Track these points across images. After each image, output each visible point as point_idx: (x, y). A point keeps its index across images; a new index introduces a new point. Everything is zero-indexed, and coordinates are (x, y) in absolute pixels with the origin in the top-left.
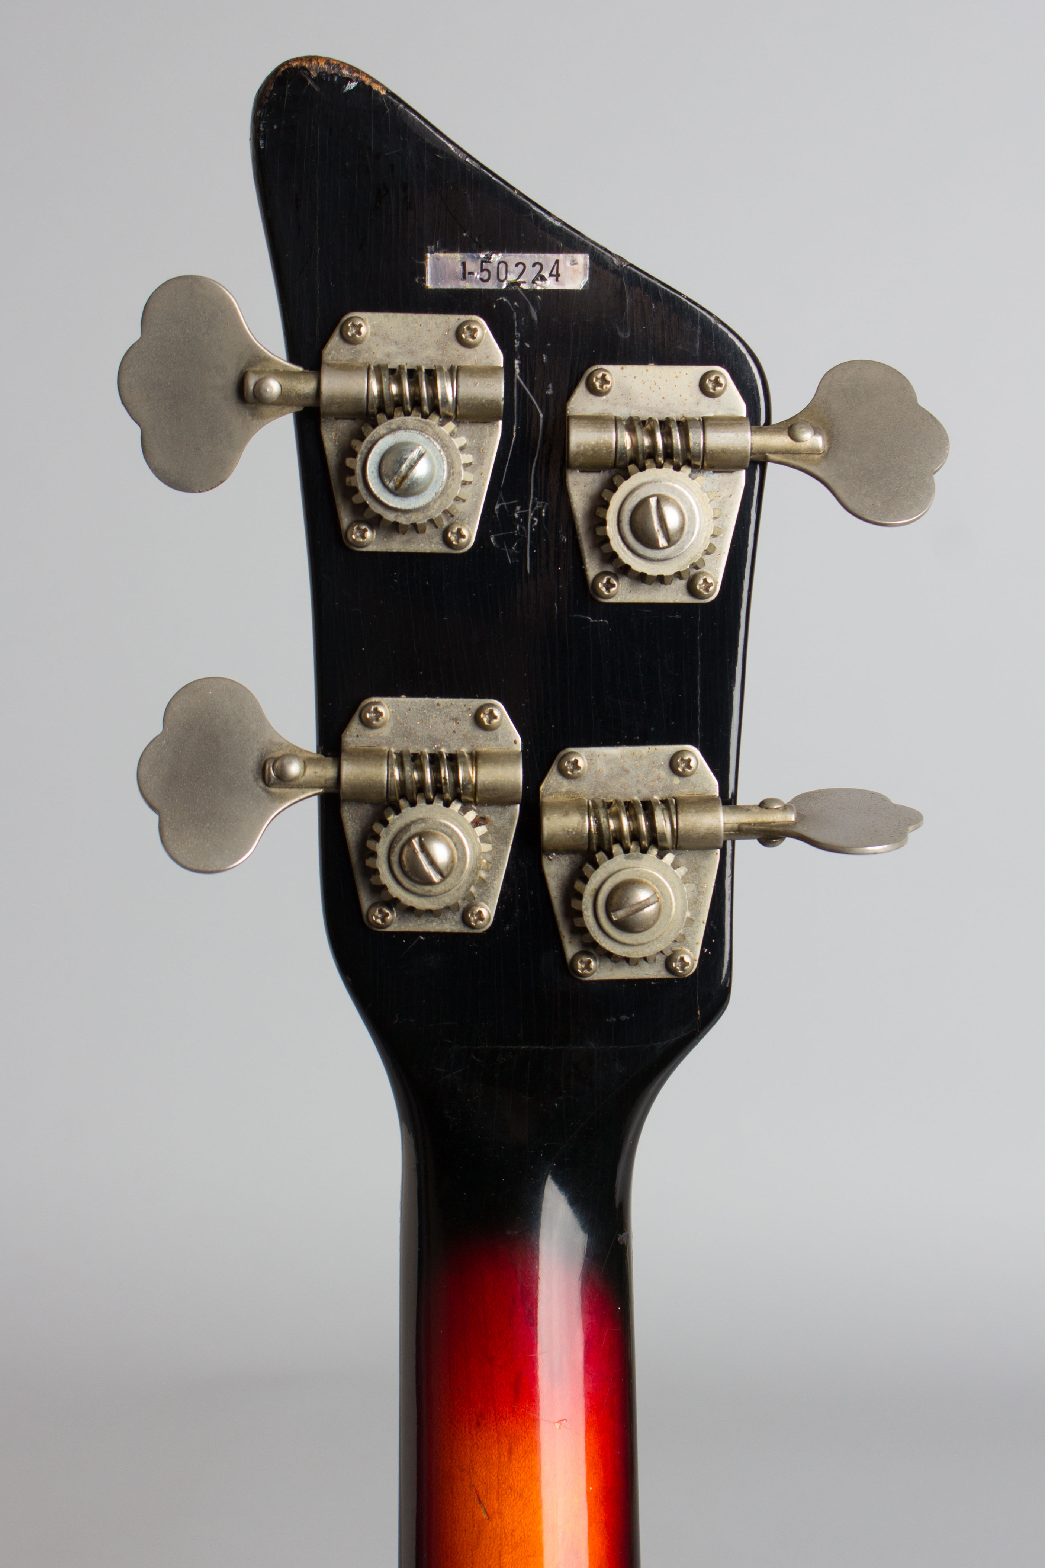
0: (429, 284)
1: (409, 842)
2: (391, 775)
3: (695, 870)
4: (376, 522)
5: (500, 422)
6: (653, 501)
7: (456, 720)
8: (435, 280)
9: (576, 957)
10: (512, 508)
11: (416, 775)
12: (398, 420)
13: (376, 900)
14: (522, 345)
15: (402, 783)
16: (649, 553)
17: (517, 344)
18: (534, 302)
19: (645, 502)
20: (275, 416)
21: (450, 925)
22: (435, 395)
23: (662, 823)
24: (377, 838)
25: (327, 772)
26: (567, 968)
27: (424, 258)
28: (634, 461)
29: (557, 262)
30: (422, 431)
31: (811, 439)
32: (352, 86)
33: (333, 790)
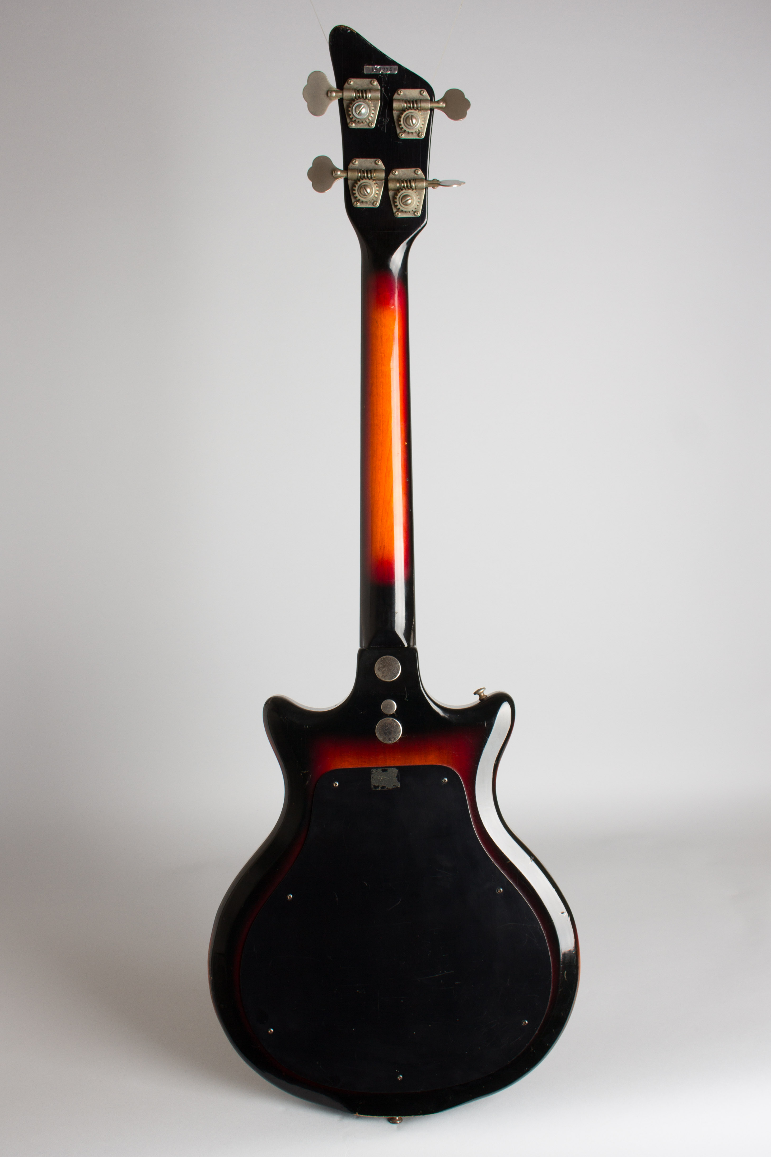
0: (365, 73)
1: (362, 186)
2: (358, 175)
3: (420, 194)
4: (354, 122)
5: (380, 101)
6: (410, 116)
7: (371, 163)
8: (366, 72)
9: (396, 212)
10: (382, 119)
11: (363, 175)
12: (359, 100)
13: (355, 200)
14: (384, 85)
15: (360, 176)
16: (410, 127)
17: (383, 85)
18: (387, 76)
19: (409, 116)
20: (334, 100)
21: (371, 206)
22: (366, 96)
23: (413, 185)
24: (355, 187)
25: (345, 175)
26: (393, 214)
27: (364, 67)
28: (407, 108)
29: (391, 68)
30: (364, 102)
31: (442, 105)
32: (349, 31)
33: (346, 177)
